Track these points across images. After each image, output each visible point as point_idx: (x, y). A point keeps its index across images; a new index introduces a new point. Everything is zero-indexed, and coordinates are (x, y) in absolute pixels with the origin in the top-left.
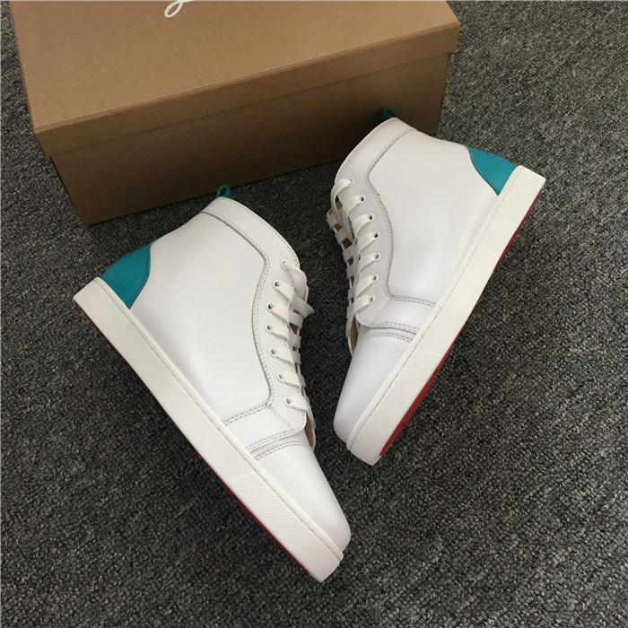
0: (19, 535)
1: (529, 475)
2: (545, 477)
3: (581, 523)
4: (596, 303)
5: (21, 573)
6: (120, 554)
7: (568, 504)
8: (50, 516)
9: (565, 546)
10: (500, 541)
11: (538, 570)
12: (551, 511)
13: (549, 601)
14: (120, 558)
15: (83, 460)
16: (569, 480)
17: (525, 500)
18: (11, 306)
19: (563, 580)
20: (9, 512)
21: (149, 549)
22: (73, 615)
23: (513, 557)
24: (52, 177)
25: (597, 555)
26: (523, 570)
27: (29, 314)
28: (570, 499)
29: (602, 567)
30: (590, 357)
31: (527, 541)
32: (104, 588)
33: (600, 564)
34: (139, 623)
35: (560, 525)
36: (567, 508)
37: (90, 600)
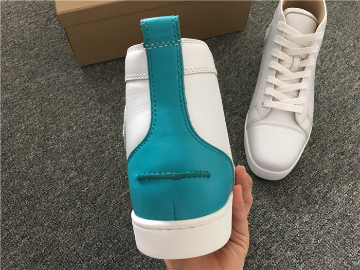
0: (44, 204)
1: (291, 181)
2: (299, 182)
3: (316, 203)
4: (321, 104)
5: (44, 222)
6: (93, 214)
8: (60, 195)
9: (309, 213)
10: (277, 211)
11: (296, 224)
12: (302, 197)
13: (302, 239)
14: (93, 215)
15: (76, 170)
16: (310, 183)
17: (289, 192)
18: (44, 101)
19: (308, 229)
20: (40, 193)
21: (107, 211)
22: (69, 242)
23: (283, 218)
24: (65, 46)
25: (324, 218)
26: (288, 224)
27: (52, 105)
28: (311, 192)
29: (327, 223)
30: (319, 128)
31: (290, 211)
32: (84, 229)
33: (326, 222)
34: (101, 246)
35: (306, 204)
36: (310, 196)
37: (78, 235)
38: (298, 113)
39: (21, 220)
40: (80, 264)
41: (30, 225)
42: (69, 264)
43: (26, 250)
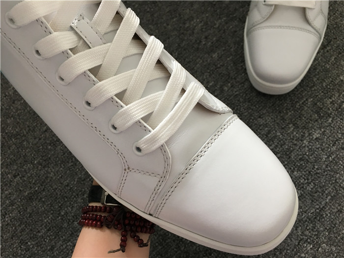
0: (32, 141)
1: (300, 93)
2: (309, 93)
3: (329, 116)
5: (34, 159)
7: (322, 107)
9: (320, 128)
10: (283, 128)
12: (312, 111)
13: (311, 157)
16: (322, 94)
17: (297, 106)
19: (319, 146)
20: (25, 130)
22: (61, 177)
23: (290, 136)
25: (338, 132)
26: (295, 142)
28: (323, 104)
29: (341, 138)
30: (335, 26)
31: (298, 127)
32: (76, 164)
33: (340, 137)
35: (317, 118)
36: (321, 109)
37: (69, 169)
38: (309, 8)
39: (11, 159)
40: (75, 199)
41: (21, 164)
42: (64, 200)
43: (20, 188)
